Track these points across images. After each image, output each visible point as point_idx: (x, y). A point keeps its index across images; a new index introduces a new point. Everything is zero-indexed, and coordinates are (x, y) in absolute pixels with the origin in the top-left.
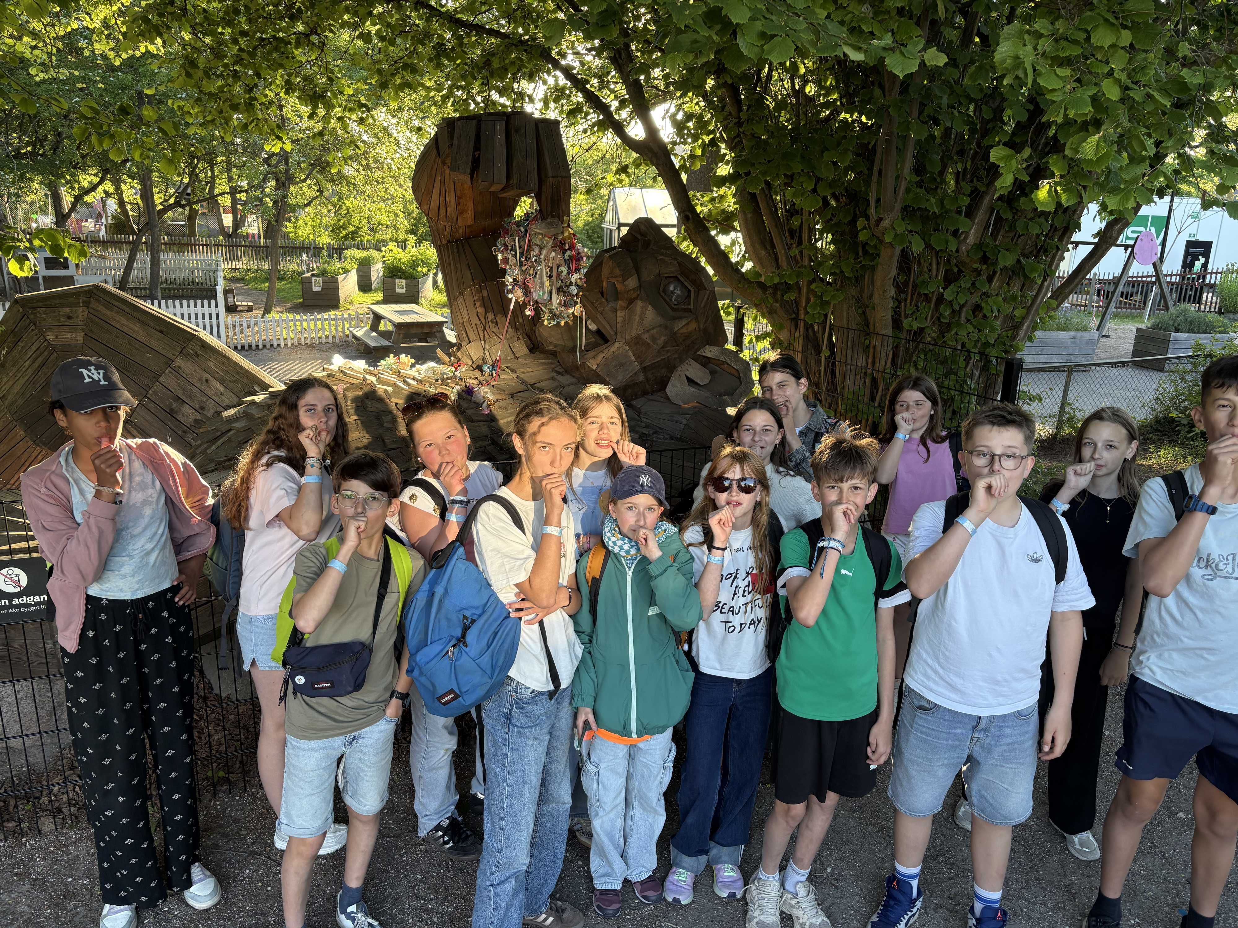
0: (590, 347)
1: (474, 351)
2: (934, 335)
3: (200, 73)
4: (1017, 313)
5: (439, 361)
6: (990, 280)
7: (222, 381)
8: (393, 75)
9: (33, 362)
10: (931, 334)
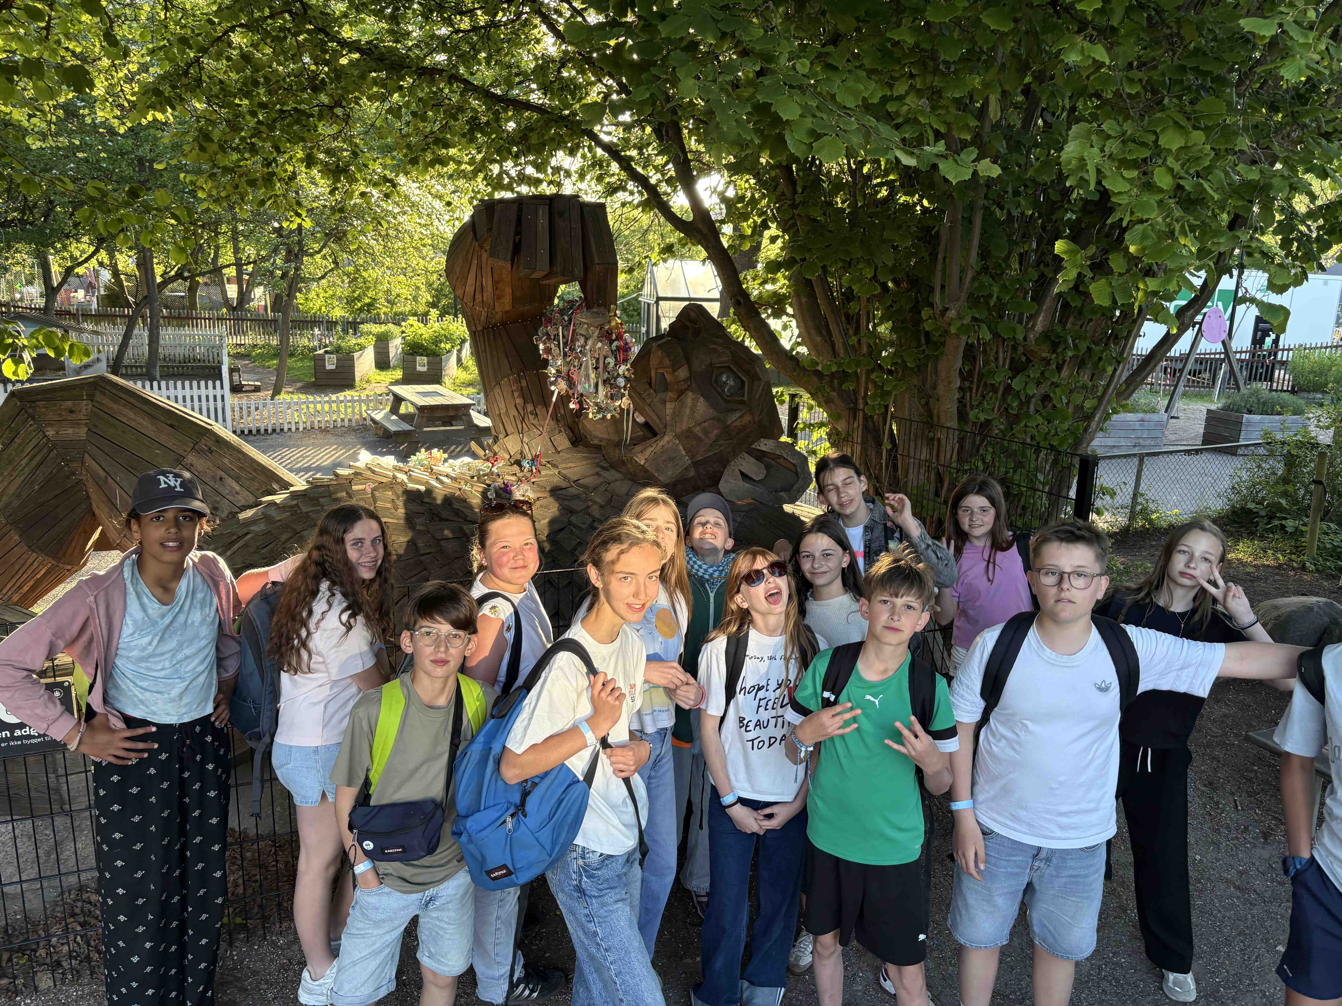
0: (636, 441)
1: (512, 444)
2: (1002, 427)
3: (215, 147)
4: (1088, 404)
5: (474, 456)
6: (1059, 369)
7: (237, 479)
8: (424, 150)
9: (31, 460)
10: (999, 426)
